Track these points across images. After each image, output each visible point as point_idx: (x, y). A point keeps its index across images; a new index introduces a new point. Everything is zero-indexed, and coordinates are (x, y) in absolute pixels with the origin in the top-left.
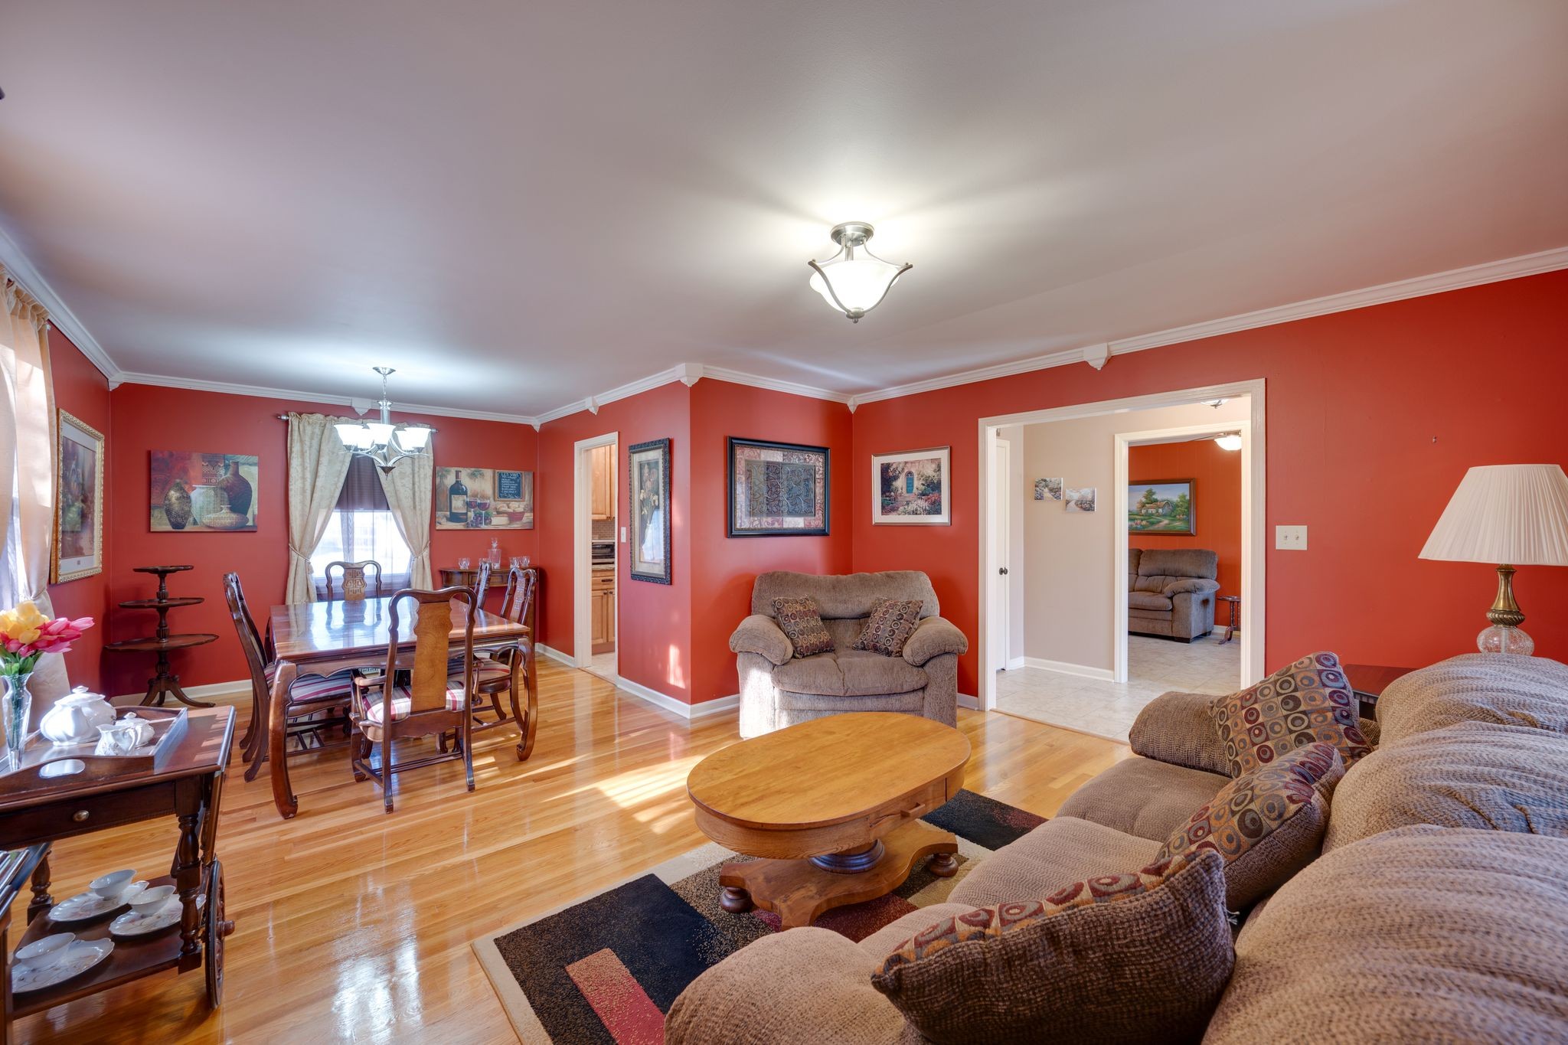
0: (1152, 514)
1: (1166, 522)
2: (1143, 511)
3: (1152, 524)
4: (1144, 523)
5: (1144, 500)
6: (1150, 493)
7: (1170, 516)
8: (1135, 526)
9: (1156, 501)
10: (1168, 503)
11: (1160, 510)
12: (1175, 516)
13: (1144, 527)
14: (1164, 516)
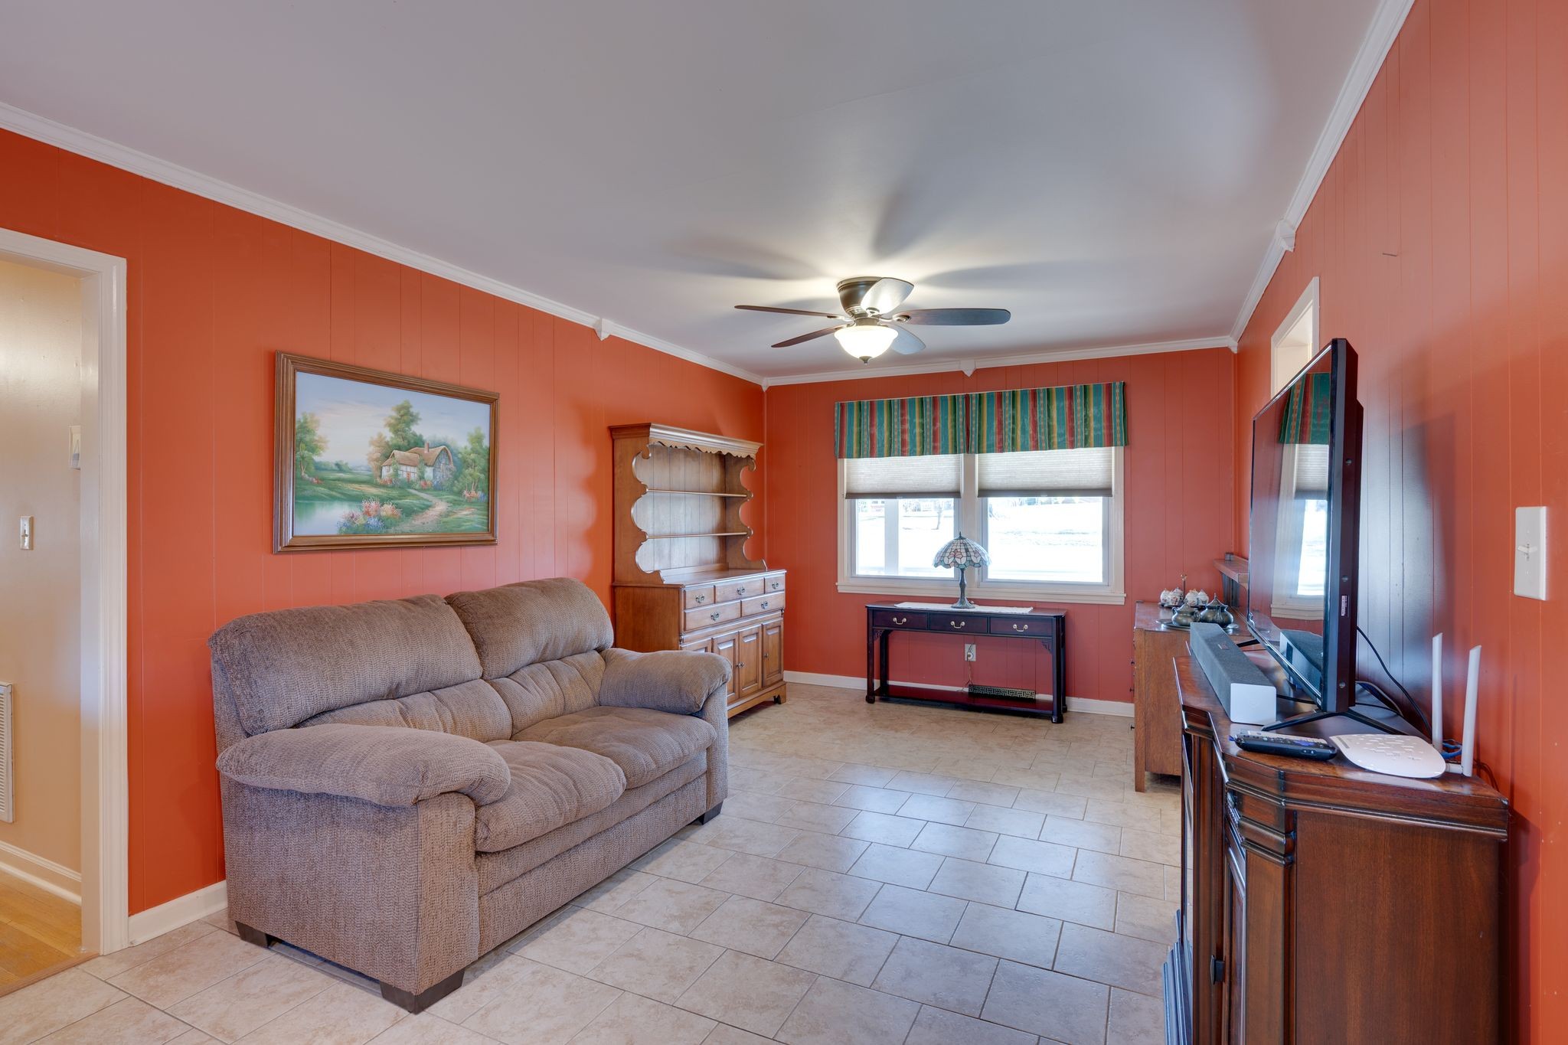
0: (409, 484)
1: (441, 507)
2: (387, 472)
3: (409, 512)
4: (387, 509)
5: (389, 435)
6: (405, 418)
7: (452, 492)
8: (361, 520)
9: (417, 443)
10: (447, 452)
11: (429, 472)
12: (460, 493)
13: (386, 523)
14: (438, 489)
